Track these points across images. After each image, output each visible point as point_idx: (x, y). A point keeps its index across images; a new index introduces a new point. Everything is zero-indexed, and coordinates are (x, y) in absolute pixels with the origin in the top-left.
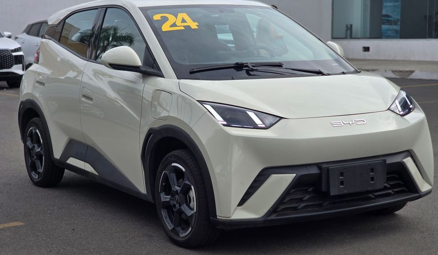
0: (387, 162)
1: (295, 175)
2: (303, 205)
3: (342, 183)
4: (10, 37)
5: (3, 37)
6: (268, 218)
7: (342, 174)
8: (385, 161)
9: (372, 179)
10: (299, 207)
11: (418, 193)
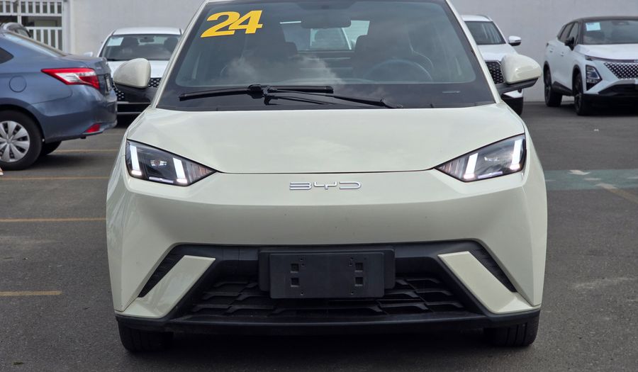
0: (396, 256)
1: (214, 259)
2: (237, 307)
3: (295, 281)
4: (515, 44)
5: (503, 42)
6: (172, 320)
7: (295, 267)
8: (392, 254)
9: (360, 280)
10: (230, 311)
11: (482, 313)
